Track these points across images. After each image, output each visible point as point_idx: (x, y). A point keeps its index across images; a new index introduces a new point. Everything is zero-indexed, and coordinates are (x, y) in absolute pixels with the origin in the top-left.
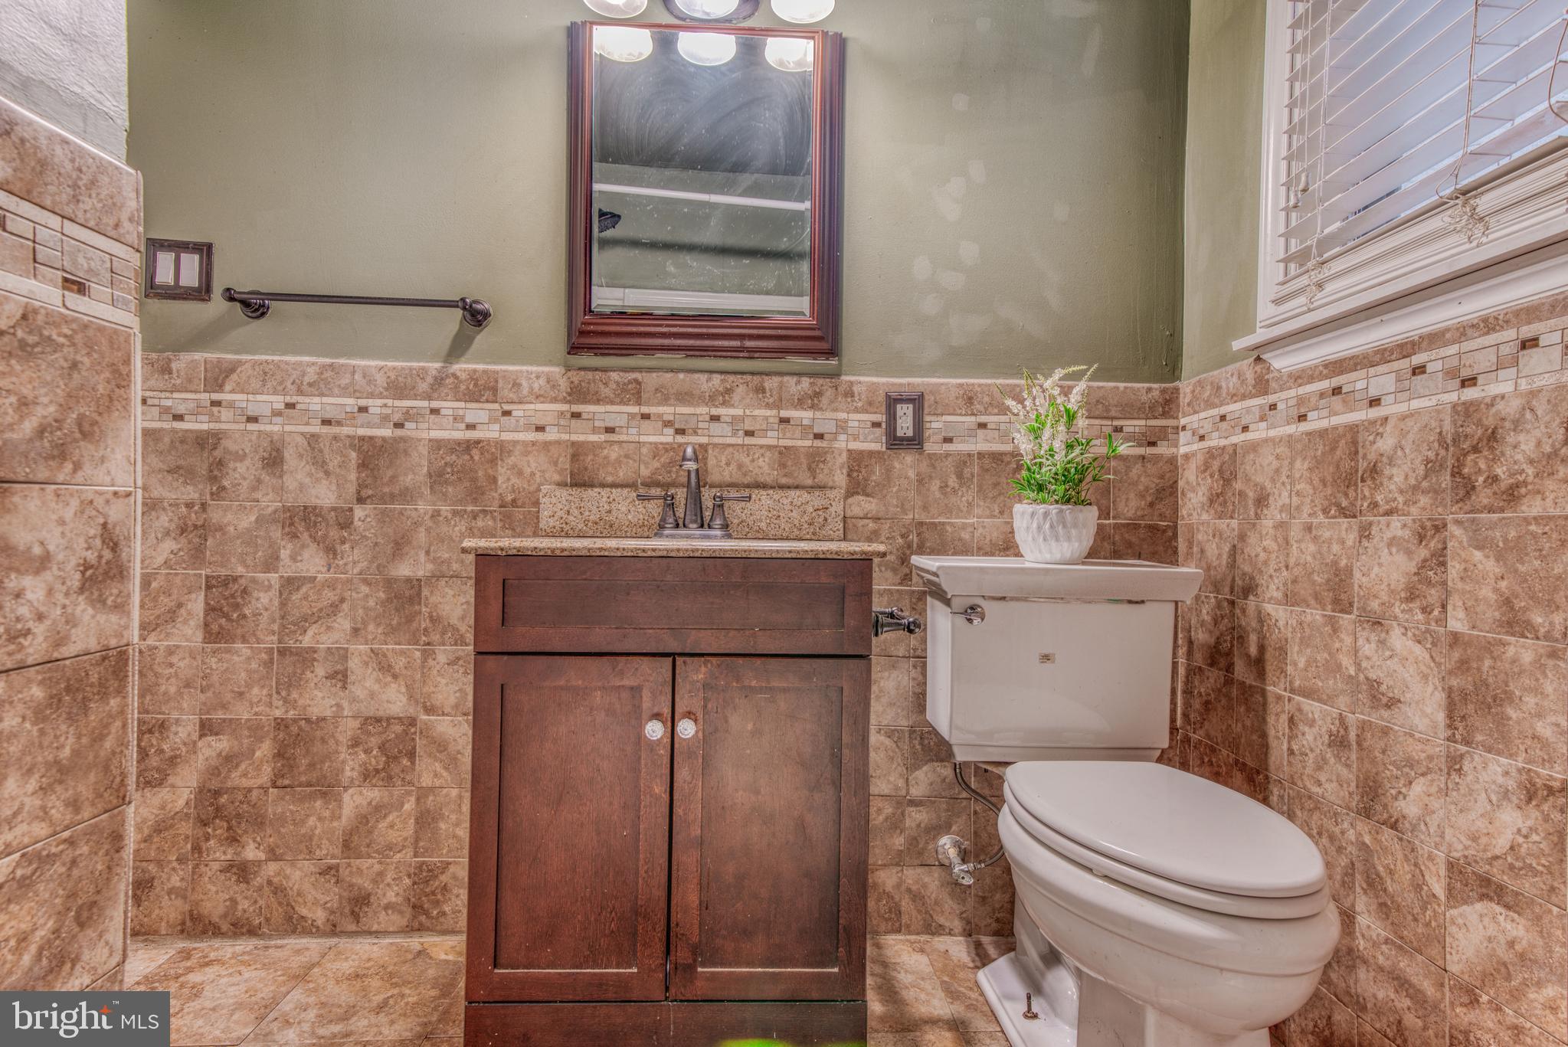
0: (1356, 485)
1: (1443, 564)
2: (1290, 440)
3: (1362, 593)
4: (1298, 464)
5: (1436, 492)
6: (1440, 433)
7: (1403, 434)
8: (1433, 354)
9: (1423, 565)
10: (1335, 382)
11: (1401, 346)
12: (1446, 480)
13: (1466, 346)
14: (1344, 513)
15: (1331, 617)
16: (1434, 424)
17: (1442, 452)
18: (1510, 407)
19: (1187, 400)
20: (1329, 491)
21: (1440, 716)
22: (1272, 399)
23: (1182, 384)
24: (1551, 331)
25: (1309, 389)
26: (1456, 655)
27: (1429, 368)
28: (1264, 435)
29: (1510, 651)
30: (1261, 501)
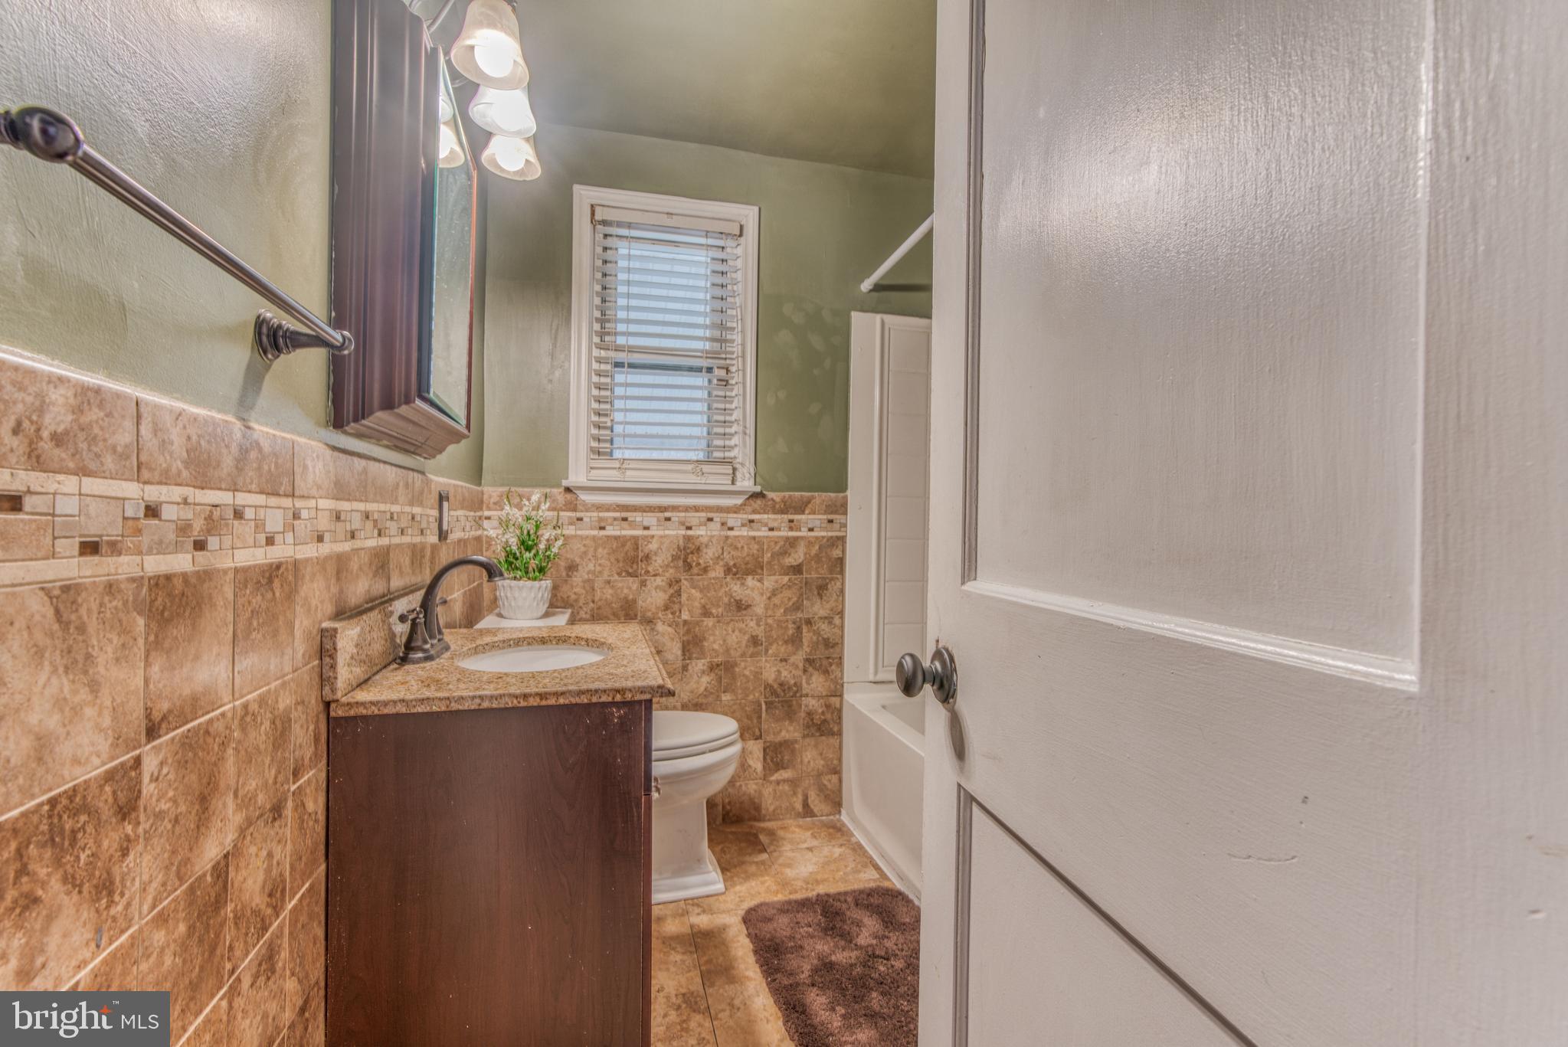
0: (637, 563)
1: (680, 595)
2: (594, 538)
3: (642, 610)
4: (600, 550)
5: (677, 567)
6: (678, 545)
7: (662, 543)
8: (674, 514)
9: (672, 596)
10: (624, 515)
11: (660, 508)
12: (681, 563)
13: (688, 514)
14: (630, 575)
16: (675, 541)
17: (679, 553)
18: (705, 540)
19: (492, 500)
20: (621, 565)
21: (679, 653)
22: (579, 515)
23: (485, 489)
24: (718, 517)
25: (607, 514)
26: (685, 628)
27: (673, 519)
28: (573, 533)
29: (705, 623)
30: (572, 568)
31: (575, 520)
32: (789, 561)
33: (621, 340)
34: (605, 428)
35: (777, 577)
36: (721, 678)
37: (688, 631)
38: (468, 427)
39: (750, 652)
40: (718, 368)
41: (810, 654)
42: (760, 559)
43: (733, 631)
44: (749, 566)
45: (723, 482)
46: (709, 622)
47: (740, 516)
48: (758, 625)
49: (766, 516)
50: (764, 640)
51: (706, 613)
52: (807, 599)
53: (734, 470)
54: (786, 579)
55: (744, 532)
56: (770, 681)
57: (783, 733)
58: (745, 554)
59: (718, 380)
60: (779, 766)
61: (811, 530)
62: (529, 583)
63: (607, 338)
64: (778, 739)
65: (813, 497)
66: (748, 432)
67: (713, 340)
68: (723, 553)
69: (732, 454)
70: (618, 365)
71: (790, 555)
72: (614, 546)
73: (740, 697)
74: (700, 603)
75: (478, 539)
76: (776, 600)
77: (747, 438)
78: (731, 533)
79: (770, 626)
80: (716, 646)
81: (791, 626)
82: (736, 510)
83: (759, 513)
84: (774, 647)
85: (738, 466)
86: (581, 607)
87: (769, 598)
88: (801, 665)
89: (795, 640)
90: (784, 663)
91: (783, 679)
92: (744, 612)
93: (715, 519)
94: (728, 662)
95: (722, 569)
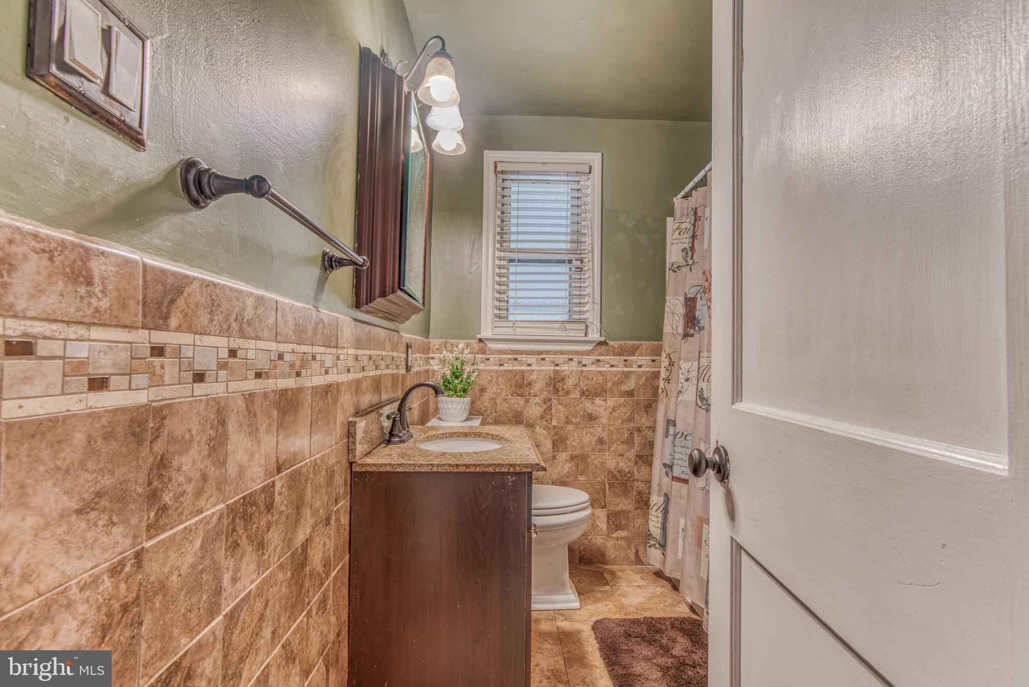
0: (524, 387)
1: (551, 409)
2: (496, 371)
3: (526, 418)
4: (500, 379)
5: (549, 391)
6: (550, 376)
7: (539, 375)
8: (548, 356)
9: (546, 410)
10: (515, 356)
11: (538, 352)
12: (551, 388)
13: (556, 356)
14: (519, 395)
16: (548, 374)
17: (550, 381)
18: (567, 373)
19: (435, 348)
20: (513, 389)
21: (551, 447)
22: (487, 356)
23: (431, 340)
24: (576, 358)
25: (504, 356)
26: (555, 431)
27: (546, 359)
28: (483, 368)
29: (568, 428)
30: (483, 390)
31: (485, 359)
32: (625, 388)
33: (513, 245)
34: (503, 301)
35: (616, 399)
36: (578, 465)
37: (556, 433)
38: (423, 304)
39: (598, 449)
40: (575, 260)
41: (640, 451)
42: (604, 386)
43: (587, 434)
44: (597, 391)
45: (579, 335)
46: (570, 428)
47: (591, 357)
48: (603, 431)
49: (608, 357)
50: (607, 441)
51: (568, 422)
52: (637, 414)
53: (587, 327)
54: (622, 400)
55: (594, 368)
56: (612, 470)
57: (621, 505)
58: (594, 383)
59: (576, 268)
60: (618, 528)
61: (640, 366)
62: (457, 399)
63: (504, 244)
64: (617, 509)
65: (641, 345)
66: (596, 301)
67: (572, 242)
68: (579, 382)
69: (585, 317)
70: (511, 261)
71: (625, 383)
72: (509, 377)
73: (591, 478)
74: (564, 415)
75: (427, 371)
76: (616, 414)
77: (596, 306)
78: (584, 369)
79: (612, 431)
80: (575, 444)
81: (626, 432)
82: (588, 353)
83: (604, 355)
84: (614, 446)
85: (589, 324)
86: (488, 415)
87: (611, 413)
88: (633, 459)
89: (629, 442)
90: (621, 457)
91: (620, 468)
92: (594, 422)
93: (574, 359)
94: (583, 454)
95: (579, 393)
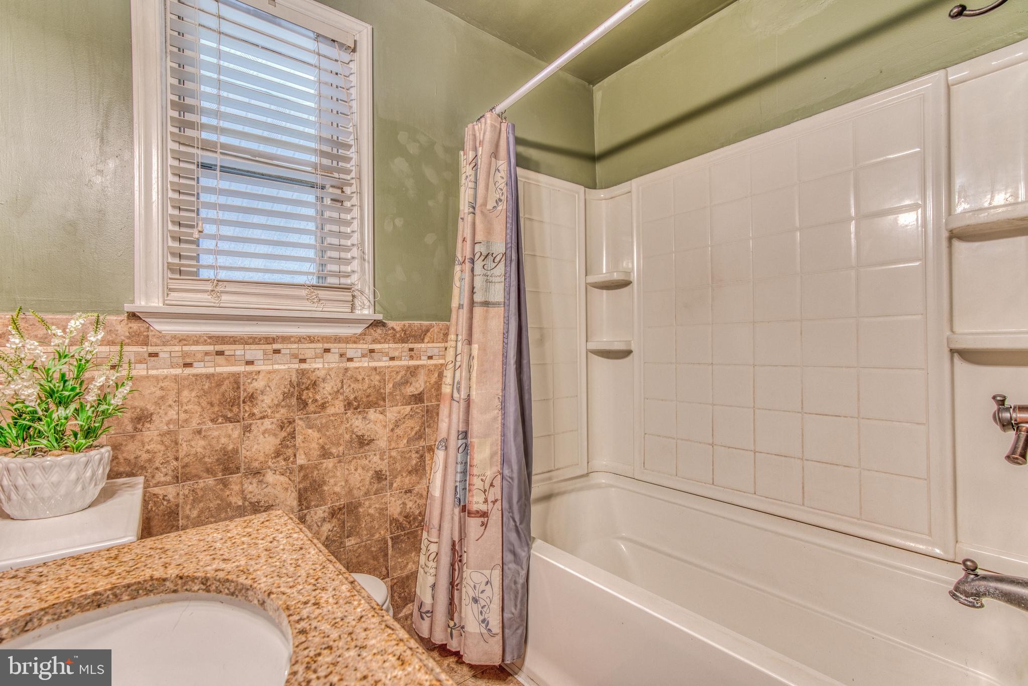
0: (239, 405)
1: (294, 437)
2: (176, 379)
3: (247, 460)
4: (185, 393)
5: (289, 406)
6: (291, 381)
7: (270, 380)
8: (285, 346)
9: (284, 440)
10: (219, 348)
11: (266, 338)
12: (294, 401)
13: (301, 346)
14: (228, 420)
15: (221, 479)
16: (286, 376)
17: (292, 389)
18: (322, 374)
20: (216, 409)
21: (295, 503)
22: (151, 349)
24: (335, 348)
25: (194, 348)
26: (302, 474)
27: (283, 351)
28: (144, 373)
29: (324, 465)
30: (142, 419)
31: (146, 355)
32: (410, 390)
33: (209, 137)
34: (188, 241)
35: (398, 408)
36: (344, 522)
37: (305, 477)
39: (374, 489)
40: (332, 186)
42: (382, 391)
43: (356, 470)
44: (371, 399)
45: (341, 310)
46: (329, 464)
47: (360, 346)
48: (382, 459)
49: (386, 346)
50: (388, 474)
51: (325, 454)
52: (429, 426)
53: (354, 296)
54: (408, 408)
55: (365, 363)
56: (396, 516)
57: (409, 566)
58: (366, 386)
59: (332, 200)
60: (407, 601)
61: (430, 358)
63: (189, 132)
64: (406, 572)
65: (432, 326)
66: (366, 257)
67: (323, 154)
68: (342, 387)
69: (348, 281)
70: (205, 166)
71: (411, 384)
72: (206, 387)
73: (365, 538)
74: (318, 444)
76: (398, 431)
77: (367, 264)
78: (350, 365)
79: (394, 458)
80: (337, 489)
81: (414, 455)
82: (355, 339)
83: (380, 343)
84: (398, 480)
85: (356, 293)
86: (157, 469)
87: (392, 430)
89: (419, 470)
90: (409, 494)
91: (408, 510)
92: (367, 448)
93: (332, 350)
94: (351, 503)
95: (342, 404)
